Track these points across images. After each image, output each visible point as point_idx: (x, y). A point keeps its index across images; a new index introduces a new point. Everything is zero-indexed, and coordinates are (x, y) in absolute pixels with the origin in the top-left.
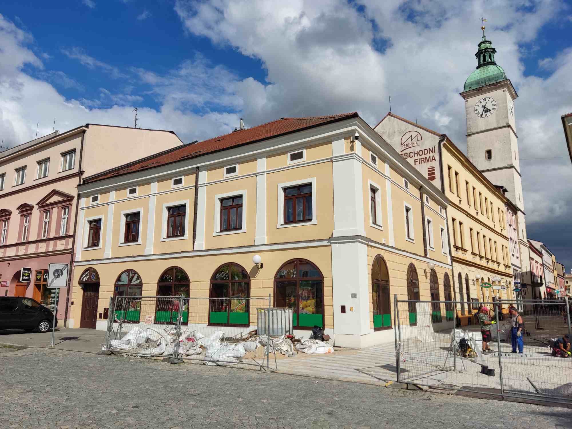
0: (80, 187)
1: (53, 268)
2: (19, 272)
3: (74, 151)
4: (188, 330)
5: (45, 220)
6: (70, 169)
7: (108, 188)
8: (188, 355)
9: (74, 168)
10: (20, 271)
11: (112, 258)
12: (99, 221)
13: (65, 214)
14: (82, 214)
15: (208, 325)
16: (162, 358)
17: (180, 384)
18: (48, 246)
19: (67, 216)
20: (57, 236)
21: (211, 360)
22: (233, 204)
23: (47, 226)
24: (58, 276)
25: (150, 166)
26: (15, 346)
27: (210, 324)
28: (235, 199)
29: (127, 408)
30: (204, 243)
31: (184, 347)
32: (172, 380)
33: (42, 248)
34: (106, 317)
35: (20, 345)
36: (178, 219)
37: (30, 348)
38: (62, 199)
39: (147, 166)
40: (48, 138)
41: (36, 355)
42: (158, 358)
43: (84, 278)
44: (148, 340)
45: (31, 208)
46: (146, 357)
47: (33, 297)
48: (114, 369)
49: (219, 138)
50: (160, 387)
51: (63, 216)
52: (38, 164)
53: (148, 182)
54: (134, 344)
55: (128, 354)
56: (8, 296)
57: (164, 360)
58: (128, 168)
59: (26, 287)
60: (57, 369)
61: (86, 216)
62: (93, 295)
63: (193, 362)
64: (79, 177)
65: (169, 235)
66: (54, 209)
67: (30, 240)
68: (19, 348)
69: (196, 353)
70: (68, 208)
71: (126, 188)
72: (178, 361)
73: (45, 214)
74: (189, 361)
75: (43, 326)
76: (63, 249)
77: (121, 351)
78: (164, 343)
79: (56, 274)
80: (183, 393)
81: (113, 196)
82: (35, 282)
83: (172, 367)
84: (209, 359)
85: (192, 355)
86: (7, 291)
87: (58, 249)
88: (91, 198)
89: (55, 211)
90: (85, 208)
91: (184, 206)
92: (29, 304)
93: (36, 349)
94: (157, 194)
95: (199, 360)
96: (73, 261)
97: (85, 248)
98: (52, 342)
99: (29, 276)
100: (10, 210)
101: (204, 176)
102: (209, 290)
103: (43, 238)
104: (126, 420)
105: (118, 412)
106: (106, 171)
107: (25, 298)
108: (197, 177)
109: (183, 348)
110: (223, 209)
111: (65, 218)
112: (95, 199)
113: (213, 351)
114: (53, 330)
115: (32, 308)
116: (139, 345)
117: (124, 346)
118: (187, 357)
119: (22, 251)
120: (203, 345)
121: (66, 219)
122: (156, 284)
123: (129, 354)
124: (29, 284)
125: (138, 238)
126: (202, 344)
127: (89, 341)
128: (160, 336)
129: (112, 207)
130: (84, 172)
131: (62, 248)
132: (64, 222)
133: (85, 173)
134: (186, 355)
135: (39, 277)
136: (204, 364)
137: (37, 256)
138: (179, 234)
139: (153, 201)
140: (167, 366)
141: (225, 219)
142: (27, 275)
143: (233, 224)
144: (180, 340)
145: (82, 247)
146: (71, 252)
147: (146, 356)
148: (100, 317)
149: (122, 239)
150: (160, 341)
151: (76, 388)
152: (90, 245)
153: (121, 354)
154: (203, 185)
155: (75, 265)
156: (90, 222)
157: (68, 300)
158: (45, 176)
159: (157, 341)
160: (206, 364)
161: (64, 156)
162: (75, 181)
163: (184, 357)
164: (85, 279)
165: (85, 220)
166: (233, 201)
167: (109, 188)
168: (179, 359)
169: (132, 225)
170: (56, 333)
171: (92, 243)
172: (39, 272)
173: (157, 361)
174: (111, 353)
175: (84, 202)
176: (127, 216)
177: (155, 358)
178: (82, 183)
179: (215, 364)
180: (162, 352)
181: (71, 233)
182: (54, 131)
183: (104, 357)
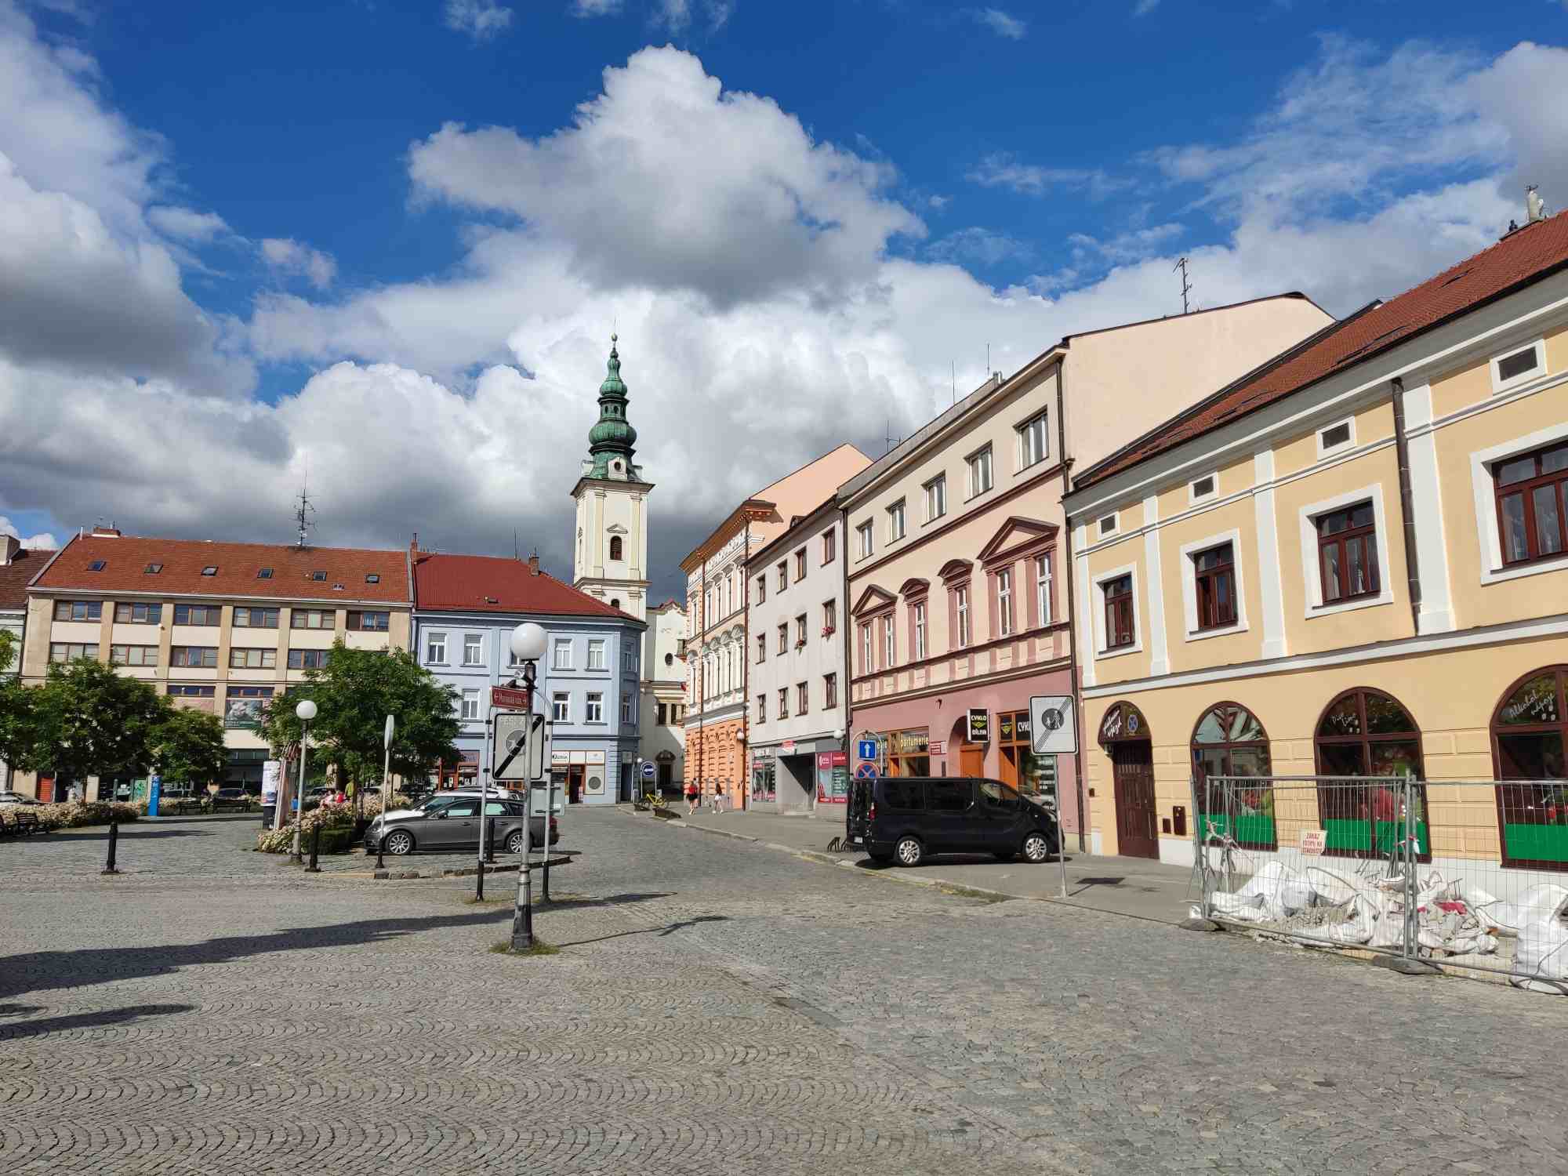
0: (1070, 500)
1: (1038, 709)
2: (963, 719)
3: (1042, 413)
4: (1435, 878)
5: (1001, 594)
6: (1040, 459)
7: (1134, 492)
8: (1451, 954)
9: (1047, 457)
10: (965, 718)
11: (1173, 675)
12: (1124, 580)
13: (1042, 573)
14: (1081, 565)
15: (1503, 866)
16: (1370, 955)
17: (1449, 1036)
18: (1015, 655)
19: (1048, 576)
20: (1033, 628)
21: (1541, 974)
22: (1538, 471)
23: (1007, 607)
24: (1052, 727)
25: (1242, 410)
26: (984, 893)
27: (1509, 863)
28: (1544, 457)
29: (1302, 1085)
30: (1450, 608)
31: (1434, 927)
32: (1417, 1021)
33: (1004, 660)
34: (1180, 830)
35: (994, 892)
36: (1353, 547)
37: (1015, 898)
38: (1033, 536)
39: (1234, 411)
40: (981, 397)
41: (1034, 917)
42: (1355, 953)
43: (1109, 729)
44: (1315, 900)
45: (967, 568)
46: (1320, 947)
47: (1001, 776)
48: (1235, 971)
49: (1453, 270)
50: (1383, 1037)
51: (1039, 579)
52: (969, 462)
53: (1245, 455)
54: (1276, 907)
55: (1264, 934)
56: (948, 775)
57: (1376, 962)
58: (1181, 428)
59: (982, 753)
60: (1090, 956)
61: (1093, 570)
62: (1139, 771)
63: (1473, 974)
64: (1062, 477)
65: (1330, 597)
66: (1017, 564)
67: (976, 643)
68: (994, 899)
69: (1477, 950)
70: (1049, 557)
71: (1184, 483)
72: (1423, 968)
73: (999, 578)
74: (1460, 971)
75: (1034, 847)
76: (1051, 659)
77: (1242, 923)
78: (1366, 914)
79: (1049, 722)
80: (1467, 1065)
81: (1151, 509)
82: (1001, 742)
83: (1407, 983)
84: (1532, 972)
85: (1466, 952)
86: (944, 764)
87: (1039, 659)
88: (1098, 523)
89: (1020, 567)
90: (1088, 550)
91: (1367, 504)
92: (995, 793)
93: (1027, 901)
94: (1276, 482)
95: (1494, 971)
96: (1079, 686)
97: (1101, 653)
98: (1064, 887)
99: (985, 728)
100: (925, 579)
101: (1420, 404)
102: (1490, 757)
103: (1002, 637)
104: (1306, 1117)
105: (1276, 1089)
106: (1124, 448)
107: (987, 781)
108: (1398, 411)
109: (1431, 932)
110: (1504, 496)
111: (1044, 582)
112: (1108, 525)
113: (1544, 948)
114: (1062, 860)
115: (1004, 803)
116: (1291, 912)
117: (1247, 912)
118: (1451, 959)
119: (961, 669)
120: (1498, 925)
121: (1047, 585)
122: (1311, 742)
123: (1269, 934)
124: (987, 746)
125: (1236, 616)
126: (1493, 924)
127: (1150, 890)
128: (1351, 893)
129: (1153, 539)
130: (1073, 460)
131: (1048, 655)
132: (1043, 592)
133: (1075, 463)
134: (1445, 951)
135: (1006, 730)
136: (1516, 985)
137: (996, 679)
138: (1361, 591)
139: (1266, 504)
140: (1391, 980)
141: (1515, 526)
142: (981, 725)
143: (1549, 538)
144: (1420, 905)
145: (1094, 651)
146: (1070, 666)
147: (1317, 943)
148: (1167, 830)
149: (1192, 620)
150: (1355, 906)
151: (1149, 1011)
152: (1113, 643)
153: (1245, 933)
154: (1422, 431)
155: (1084, 696)
156: (1105, 585)
157: (1079, 783)
158: (987, 489)
159: (1346, 903)
160: (1524, 984)
161: (1023, 430)
162: (1057, 486)
163: (1438, 957)
164: (1113, 731)
165: (1091, 582)
166: (1539, 463)
167: (1138, 492)
168: (1425, 962)
169: (1214, 581)
170: (1068, 865)
171: (1116, 637)
172: (1004, 718)
173: (1357, 961)
174: (1216, 926)
175: (1083, 536)
176: (1196, 557)
177: (1348, 953)
178: (1071, 489)
179: (1556, 990)
180: (1366, 935)
181: (1064, 618)
182: (991, 377)
183: (1202, 938)
